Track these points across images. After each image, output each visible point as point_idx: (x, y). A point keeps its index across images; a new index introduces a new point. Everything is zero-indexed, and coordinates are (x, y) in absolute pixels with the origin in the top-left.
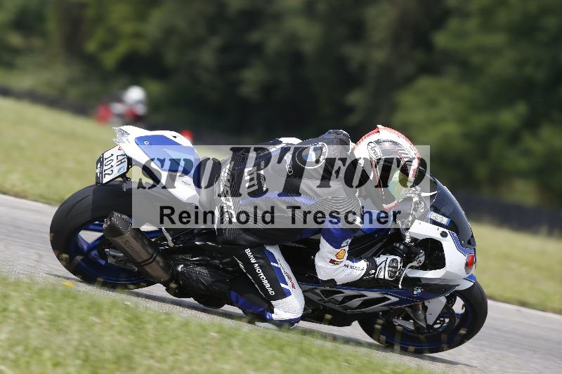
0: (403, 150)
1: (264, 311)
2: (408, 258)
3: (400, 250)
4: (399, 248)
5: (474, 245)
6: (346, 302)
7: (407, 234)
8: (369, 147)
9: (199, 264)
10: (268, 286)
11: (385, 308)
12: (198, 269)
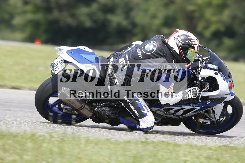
0: (191, 38)
1: (136, 125)
2: (202, 87)
3: (197, 84)
4: (196, 83)
5: (231, 77)
6: (176, 113)
7: (200, 76)
8: (175, 39)
9: (105, 106)
10: (136, 112)
11: (194, 113)
12: (104, 108)
